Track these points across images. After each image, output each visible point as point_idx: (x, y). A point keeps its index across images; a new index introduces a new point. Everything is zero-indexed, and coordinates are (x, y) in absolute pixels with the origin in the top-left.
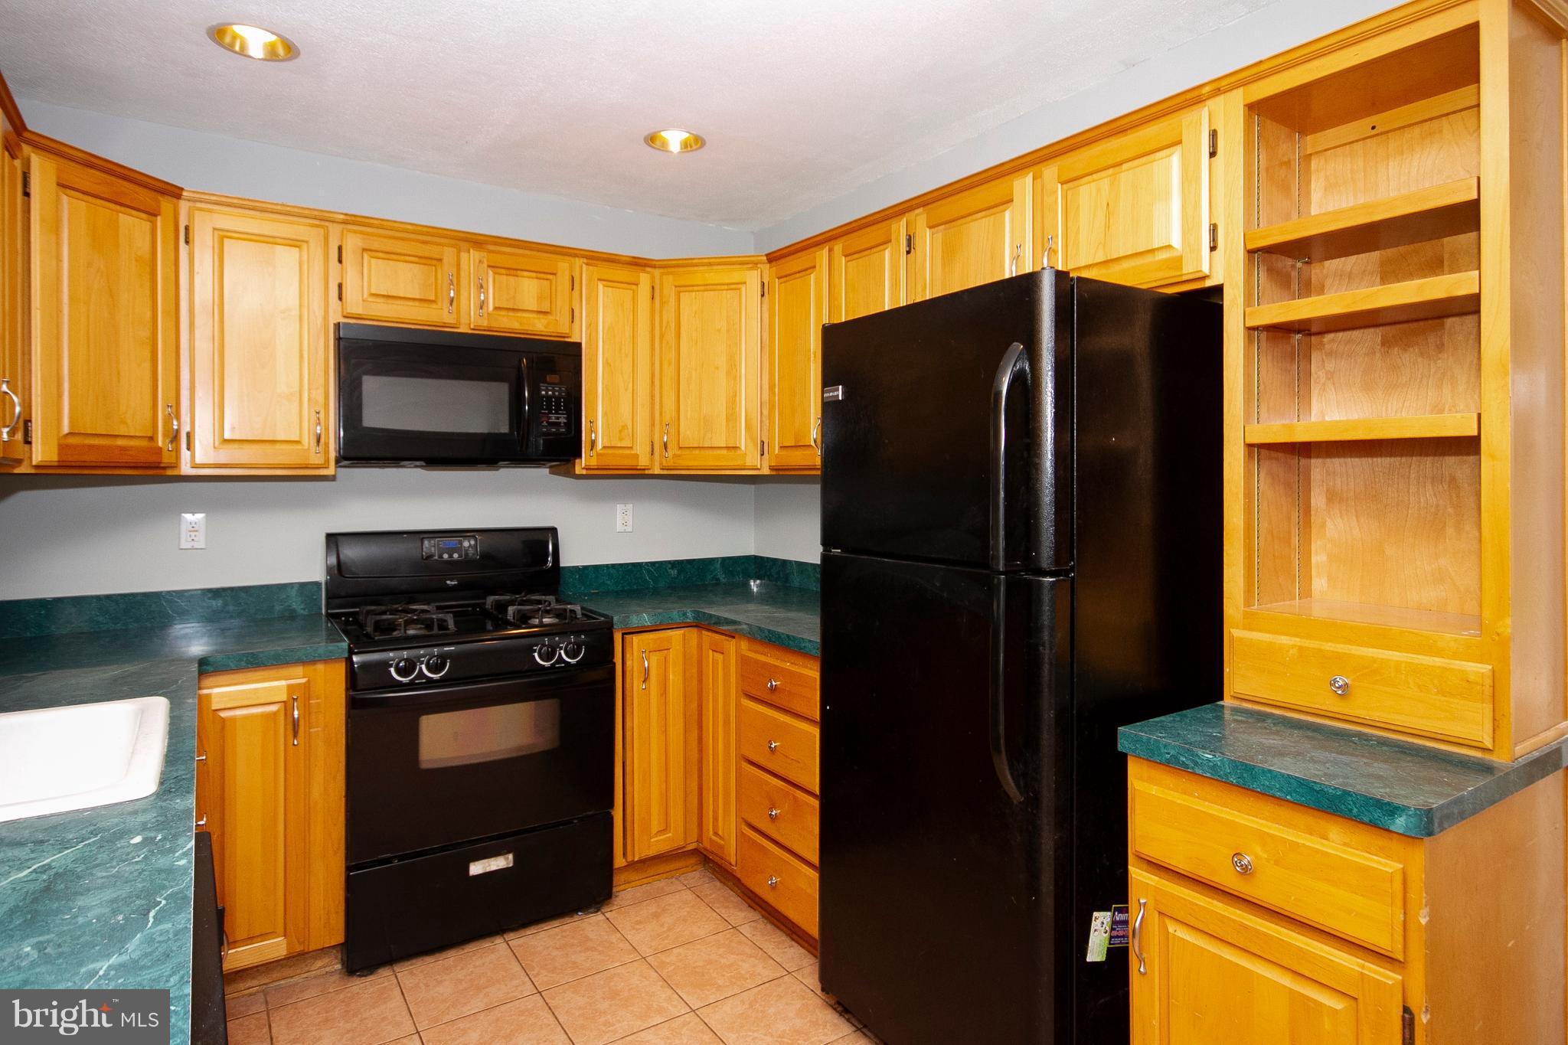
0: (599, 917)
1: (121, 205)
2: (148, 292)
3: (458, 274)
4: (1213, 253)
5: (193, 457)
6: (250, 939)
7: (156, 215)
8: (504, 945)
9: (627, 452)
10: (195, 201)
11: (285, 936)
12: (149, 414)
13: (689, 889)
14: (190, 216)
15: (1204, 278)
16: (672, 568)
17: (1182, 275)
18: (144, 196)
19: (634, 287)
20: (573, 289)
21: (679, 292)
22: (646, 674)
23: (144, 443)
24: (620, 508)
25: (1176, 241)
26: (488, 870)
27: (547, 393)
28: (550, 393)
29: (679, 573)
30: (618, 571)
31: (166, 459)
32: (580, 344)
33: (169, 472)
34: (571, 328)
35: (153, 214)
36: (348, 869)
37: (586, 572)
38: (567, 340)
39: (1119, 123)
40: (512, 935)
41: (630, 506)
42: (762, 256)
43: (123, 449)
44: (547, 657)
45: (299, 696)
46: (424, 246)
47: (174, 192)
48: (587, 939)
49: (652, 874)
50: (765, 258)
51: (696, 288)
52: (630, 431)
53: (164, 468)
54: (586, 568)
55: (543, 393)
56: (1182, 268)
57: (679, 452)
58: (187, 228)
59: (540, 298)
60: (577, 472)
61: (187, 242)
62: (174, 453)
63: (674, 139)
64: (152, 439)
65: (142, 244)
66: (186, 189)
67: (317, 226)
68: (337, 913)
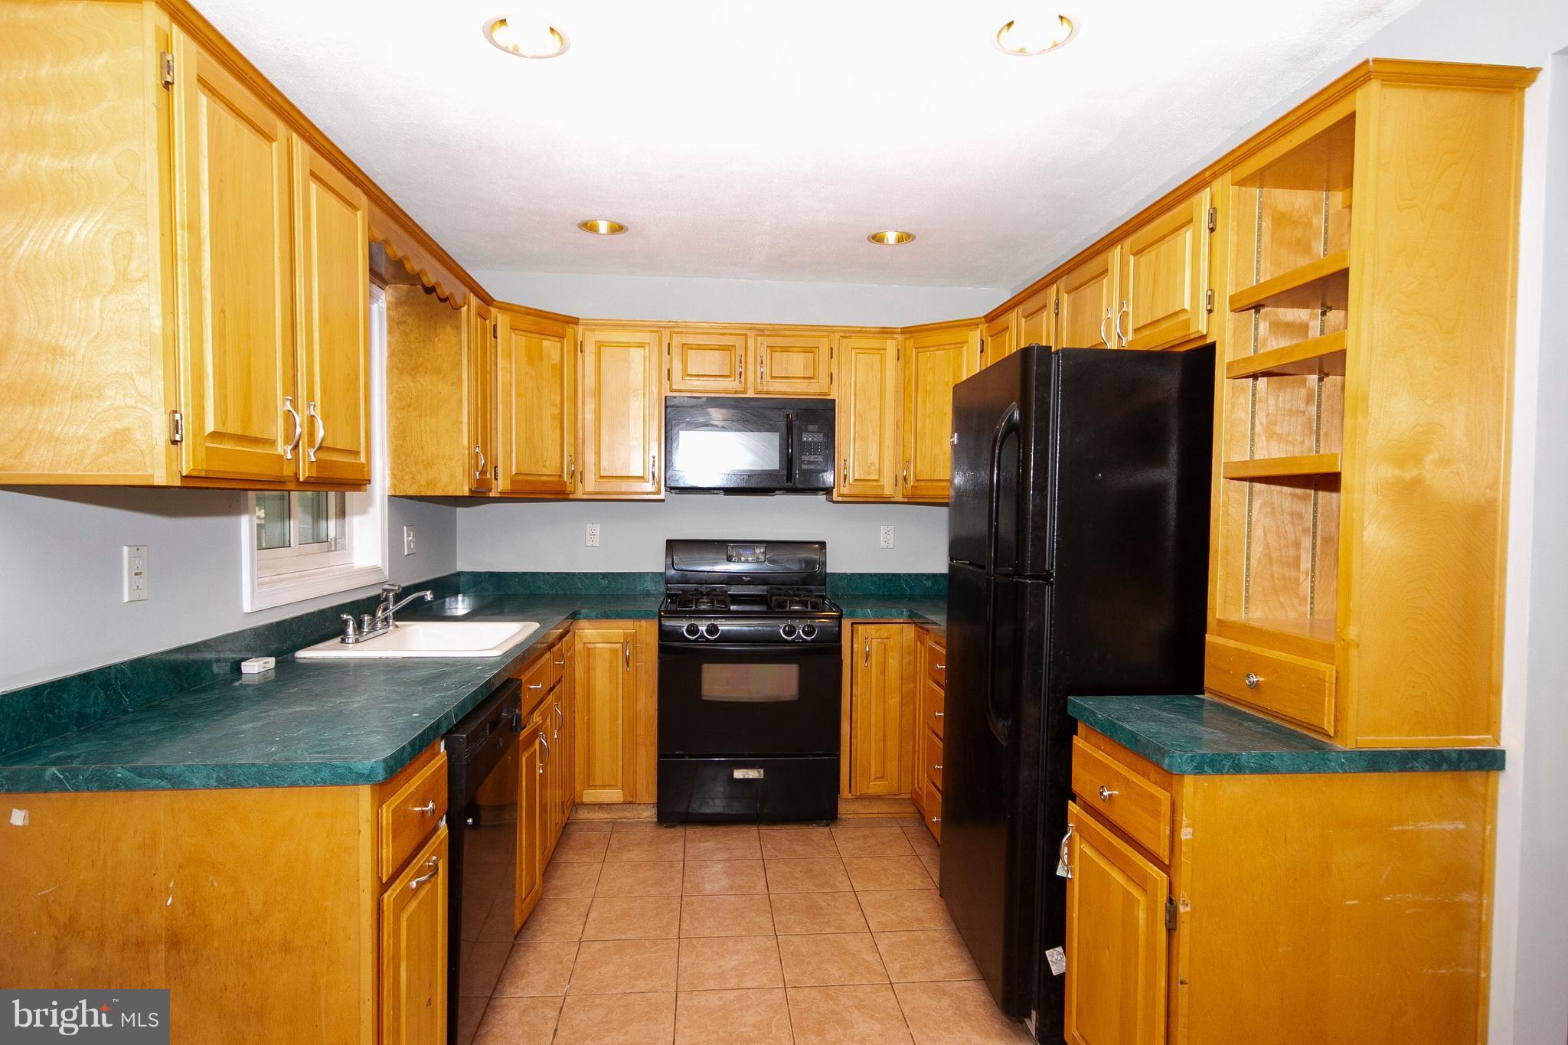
0: (827, 829)
1: (544, 334)
2: (558, 385)
3: (746, 355)
4: (1211, 314)
5: (583, 487)
6: (603, 786)
7: (564, 338)
8: (756, 831)
9: (874, 483)
10: (586, 325)
11: (622, 789)
12: (558, 461)
13: (901, 827)
14: (583, 335)
15: (1204, 337)
16: (927, 580)
17: (1189, 335)
18: (556, 327)
19: (882, 351)
20: (832, 358)
21: (918, 353)
22: (868, 656)
23: (556, 479)
24: (883, 529)
25: (1187, 306)
26: (746, 777)
27: (807, 439)
28: (810, 439)
29: (933, 585)
30: (879, 579)
31: (568, 489)
32: (834, 400)
33: (571, 497)
34: (829, 388)
35: (561, 337)
36: (660, 756)
37: (853, 578)
38: (827, 397)
39: (1163, 203)
40: (764, 827)
41: (892, 528)
42: (980, 318)
43: (545, 482)
44: (789, 633)
45: (630, 641)
46: (721, 336)
47: (574, 321)
48: (811, 840)
49: (876, 812)
50: (983, 320)
51: (930, 349)
52: (877, 467)
53: (568, 494)
54: (853, 575)
55: (805, 439)
56: (1189, 329)
57: (916, 484)
58: (581, 343)
59: (806, 367)
60: (834, 499)
61: (581, 352)
62: (573, 485)
63: (891, 237)
64: (561, 476)
65: (556, 357)
66: (580, 317)
67: (655, 332)
68: (653, 783)
